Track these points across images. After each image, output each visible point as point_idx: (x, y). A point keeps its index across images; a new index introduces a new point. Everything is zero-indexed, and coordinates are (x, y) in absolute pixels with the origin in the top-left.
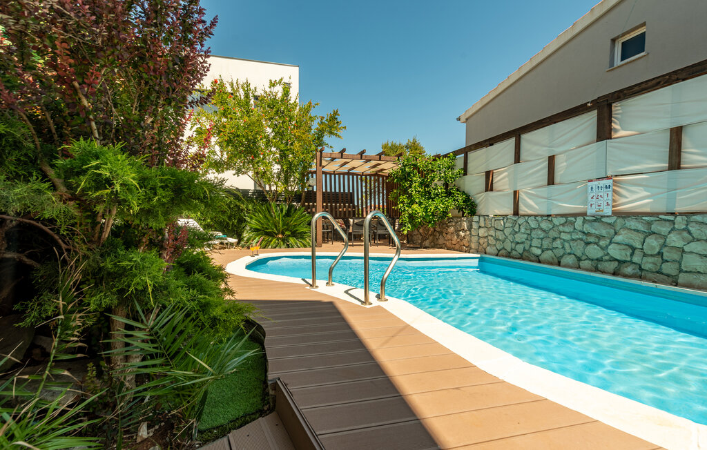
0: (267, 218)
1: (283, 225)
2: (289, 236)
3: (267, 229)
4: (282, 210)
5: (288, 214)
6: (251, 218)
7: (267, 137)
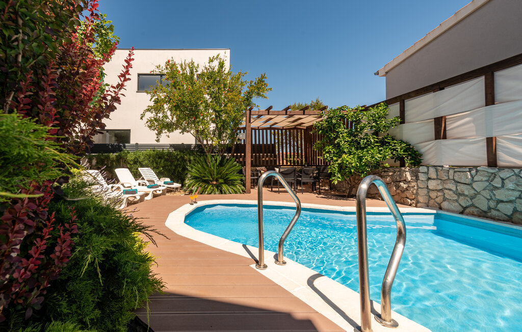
0: (204, 168)
1: (218, 174)
2: (223, 183)
3: (204, 177)
4: (216, 160)
5: (221, 164)
6: (192, 168)
7: (206, 102)
